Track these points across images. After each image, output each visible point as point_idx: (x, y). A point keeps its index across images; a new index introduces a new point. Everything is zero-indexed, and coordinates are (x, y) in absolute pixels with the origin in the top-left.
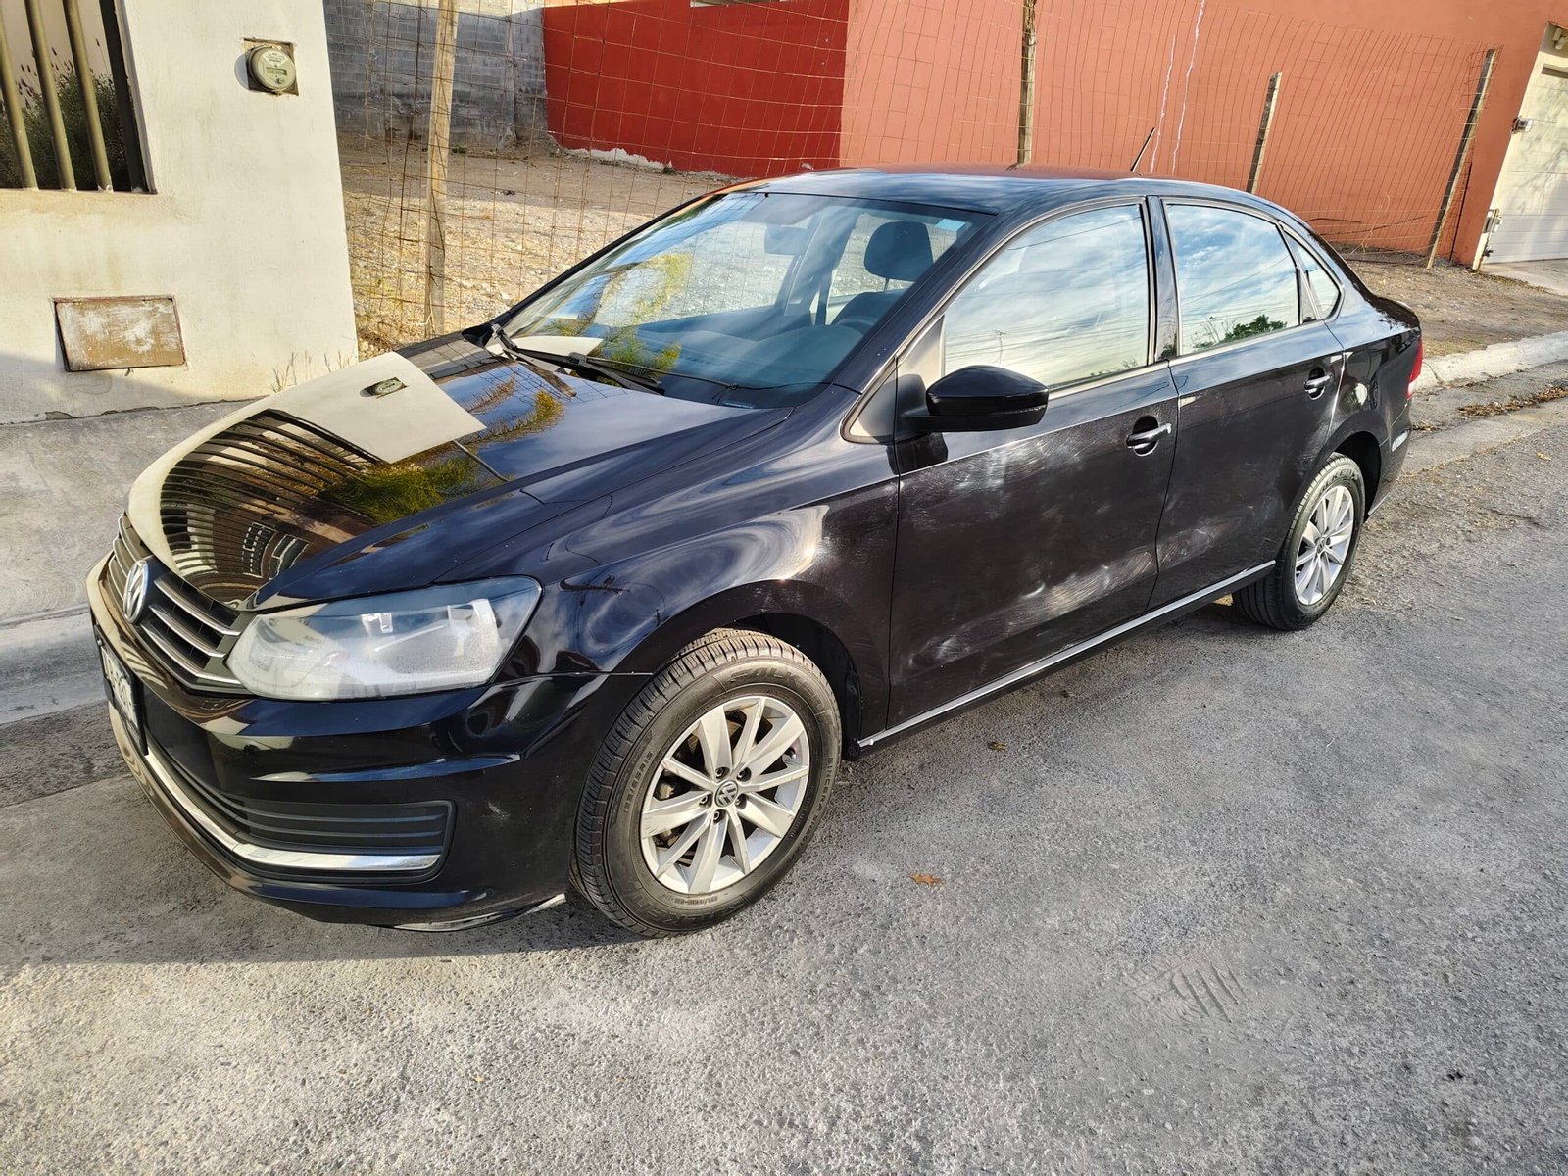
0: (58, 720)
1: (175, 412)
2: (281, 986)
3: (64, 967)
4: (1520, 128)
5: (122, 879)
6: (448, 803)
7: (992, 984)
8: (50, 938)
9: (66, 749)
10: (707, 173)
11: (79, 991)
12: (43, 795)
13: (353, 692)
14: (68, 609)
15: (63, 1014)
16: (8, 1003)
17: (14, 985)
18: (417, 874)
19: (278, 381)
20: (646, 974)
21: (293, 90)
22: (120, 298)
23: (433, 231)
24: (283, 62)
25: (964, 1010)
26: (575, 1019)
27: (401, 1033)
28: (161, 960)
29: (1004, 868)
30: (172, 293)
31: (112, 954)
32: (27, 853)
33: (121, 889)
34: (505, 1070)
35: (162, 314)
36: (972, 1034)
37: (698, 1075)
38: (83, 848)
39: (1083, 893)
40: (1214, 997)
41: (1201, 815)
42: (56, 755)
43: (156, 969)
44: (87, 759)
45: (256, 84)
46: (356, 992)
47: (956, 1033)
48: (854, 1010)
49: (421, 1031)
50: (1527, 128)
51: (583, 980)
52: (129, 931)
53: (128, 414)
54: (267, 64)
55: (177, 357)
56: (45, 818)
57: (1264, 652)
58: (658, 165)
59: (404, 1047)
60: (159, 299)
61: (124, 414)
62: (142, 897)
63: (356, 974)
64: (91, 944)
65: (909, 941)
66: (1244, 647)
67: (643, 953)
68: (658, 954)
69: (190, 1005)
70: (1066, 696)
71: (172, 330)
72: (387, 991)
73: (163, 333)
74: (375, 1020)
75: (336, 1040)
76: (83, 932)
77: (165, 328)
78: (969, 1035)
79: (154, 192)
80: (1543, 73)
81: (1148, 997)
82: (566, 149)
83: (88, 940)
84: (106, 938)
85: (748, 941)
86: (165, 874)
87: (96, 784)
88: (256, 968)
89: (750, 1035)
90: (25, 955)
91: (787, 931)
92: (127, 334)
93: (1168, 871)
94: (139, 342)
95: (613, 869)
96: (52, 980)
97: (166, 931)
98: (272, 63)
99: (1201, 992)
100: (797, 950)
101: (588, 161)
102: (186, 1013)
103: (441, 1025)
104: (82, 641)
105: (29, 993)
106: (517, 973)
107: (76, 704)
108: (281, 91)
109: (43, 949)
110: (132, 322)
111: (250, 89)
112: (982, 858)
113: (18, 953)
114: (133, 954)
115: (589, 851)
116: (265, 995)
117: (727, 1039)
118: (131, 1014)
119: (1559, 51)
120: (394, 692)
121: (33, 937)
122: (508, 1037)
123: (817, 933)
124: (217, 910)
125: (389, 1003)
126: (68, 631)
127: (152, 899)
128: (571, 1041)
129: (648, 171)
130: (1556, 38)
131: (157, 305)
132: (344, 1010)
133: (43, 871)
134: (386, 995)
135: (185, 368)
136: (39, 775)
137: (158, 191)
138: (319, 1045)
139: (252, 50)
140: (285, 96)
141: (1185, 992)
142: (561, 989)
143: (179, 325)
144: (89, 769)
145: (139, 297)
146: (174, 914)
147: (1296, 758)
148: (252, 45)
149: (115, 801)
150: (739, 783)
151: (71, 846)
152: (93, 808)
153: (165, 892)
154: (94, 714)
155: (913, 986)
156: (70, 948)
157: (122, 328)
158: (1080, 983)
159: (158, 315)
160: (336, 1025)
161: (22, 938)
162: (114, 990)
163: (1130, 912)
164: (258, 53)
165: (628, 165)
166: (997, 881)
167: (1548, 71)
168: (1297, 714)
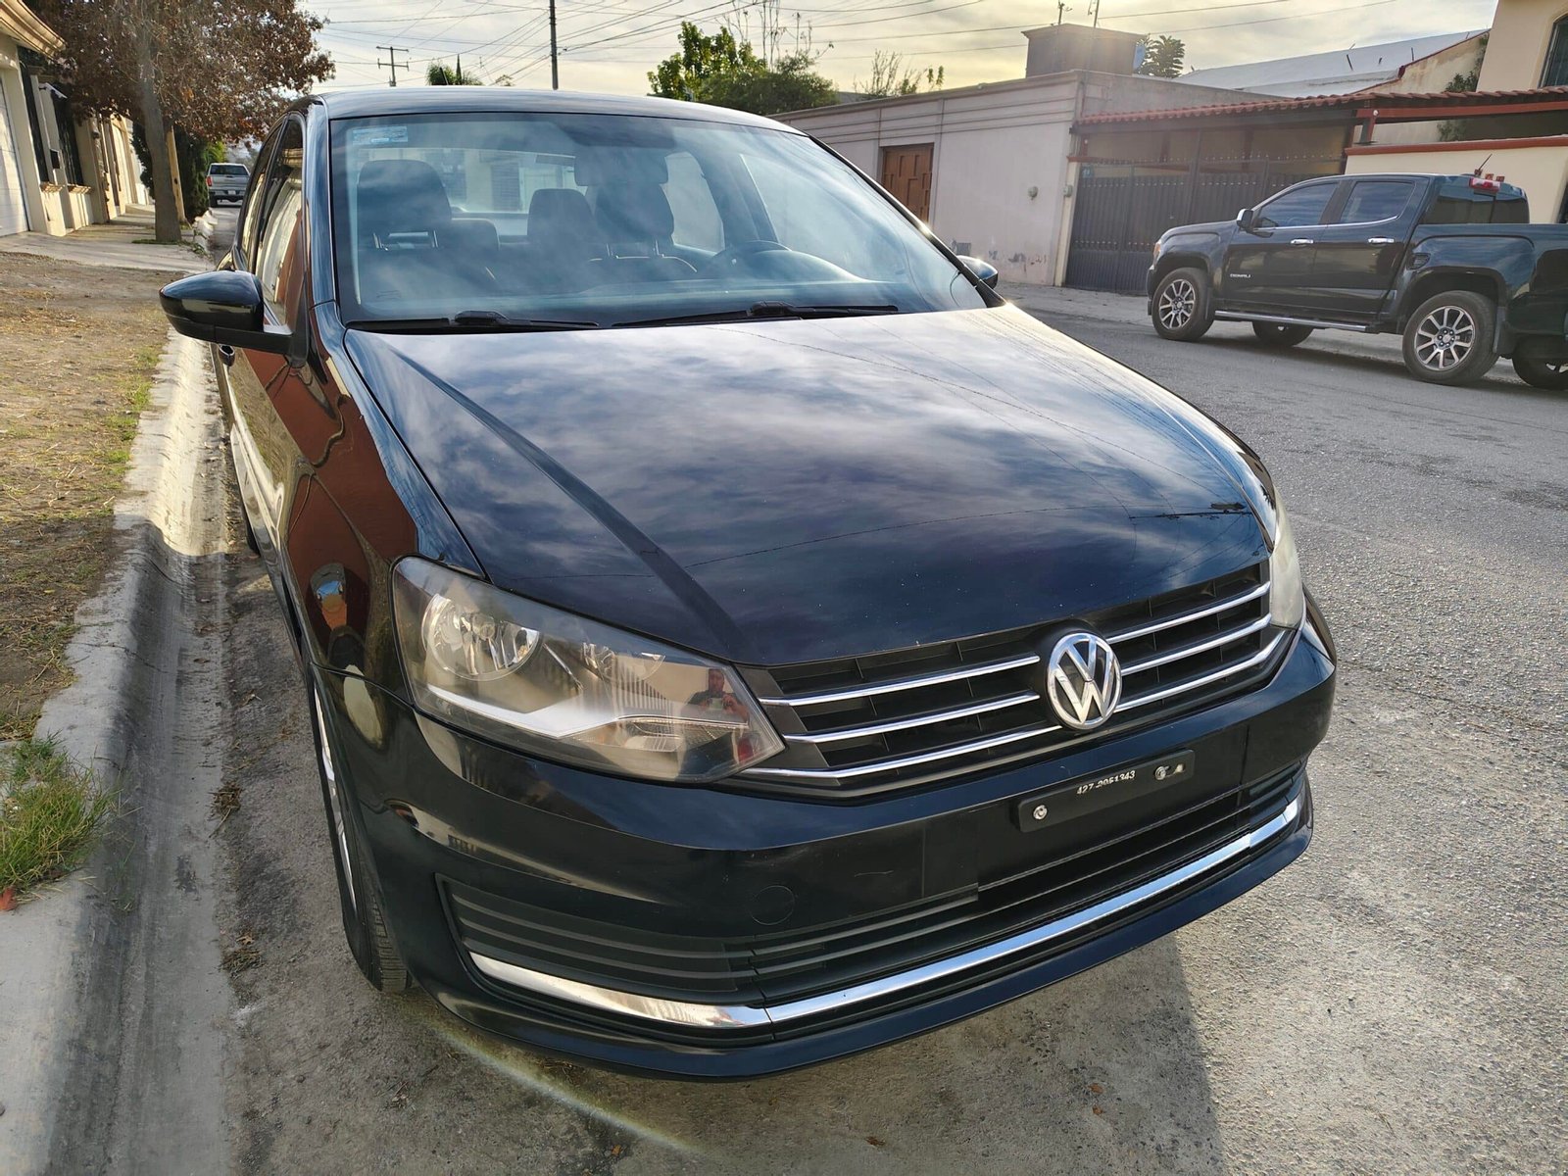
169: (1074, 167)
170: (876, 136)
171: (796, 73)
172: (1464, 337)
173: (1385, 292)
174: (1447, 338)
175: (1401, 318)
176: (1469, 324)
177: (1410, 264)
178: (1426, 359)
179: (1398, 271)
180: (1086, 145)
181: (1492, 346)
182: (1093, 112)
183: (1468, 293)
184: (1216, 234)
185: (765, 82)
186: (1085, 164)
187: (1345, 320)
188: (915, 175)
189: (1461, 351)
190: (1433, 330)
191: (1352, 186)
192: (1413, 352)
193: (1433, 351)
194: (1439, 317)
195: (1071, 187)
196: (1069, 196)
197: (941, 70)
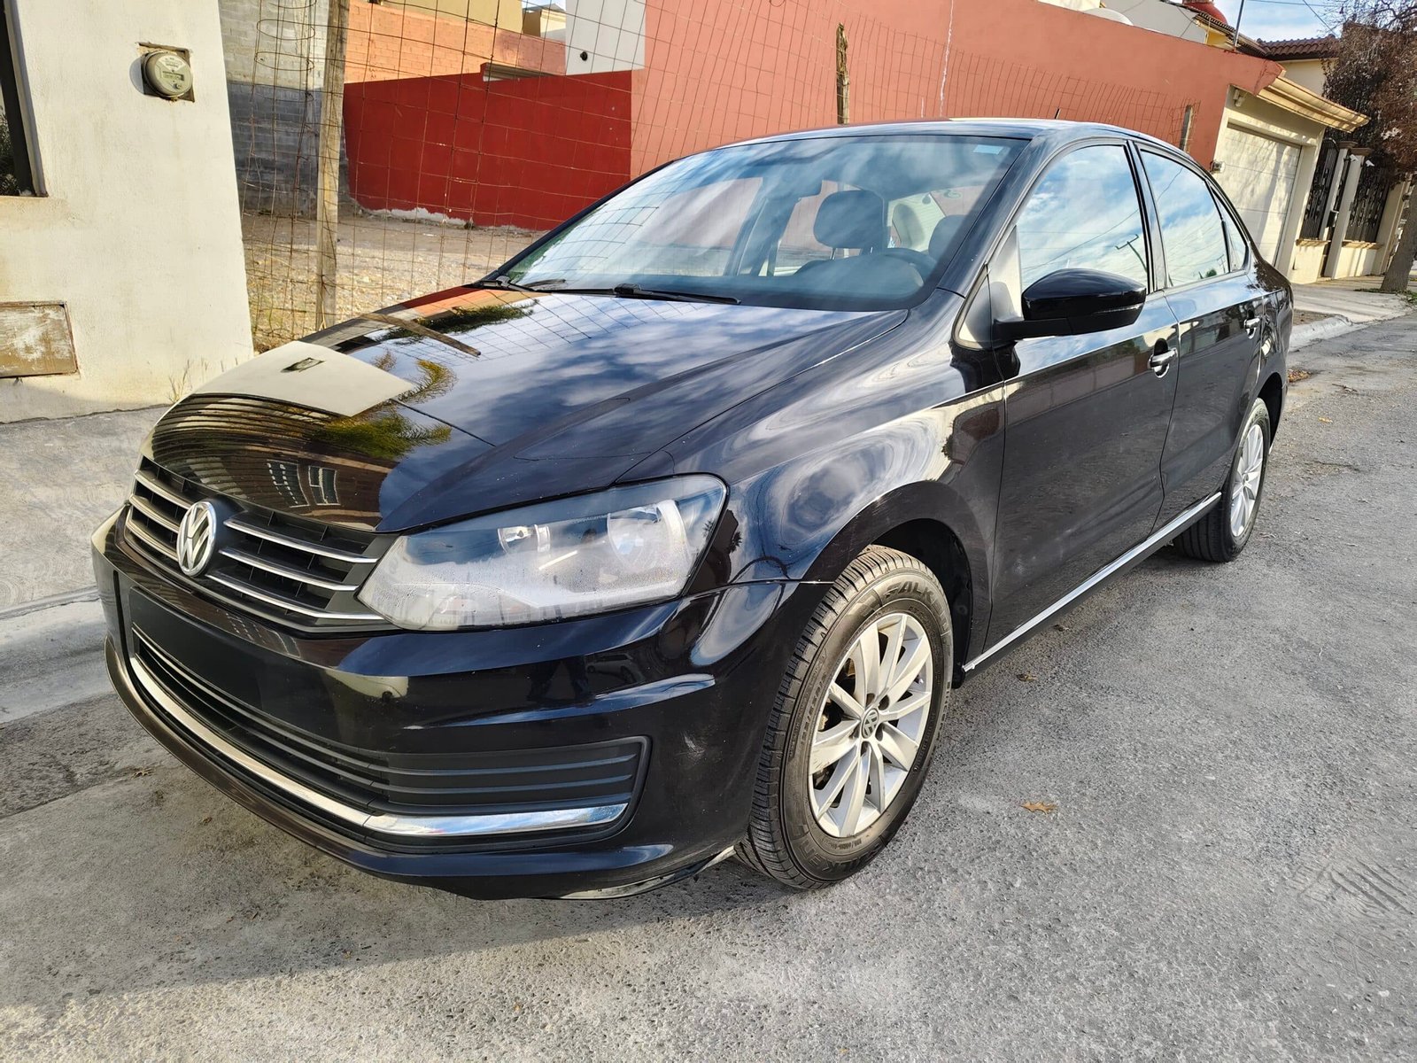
0: (15, 730)
1: (68, 423)
2: (399, 992)
3: (121, 999)
4: (1216, 170)
5: (157, 891)
6: (643, 739)
7: (1168, 903)
8: (91, 967)
9: (36, 758)
10: (506, 227)
11: (152, 1025)
12: (22, 809)
13: (529, 616)
14: (7, 610)
15: (140, 1055)
16: (63, 1050)
17: (63, 1027)
18: (598, 830)
19: (174, 390)
20: (809, 932)
21: (189, 96)
22: (7, 303)
23: (325, 241)
24: (180, 67)
25: (1157, 932)
26: (757, 989)
27: (566, 1028)
28: (243, 977)
29: (1109, 790)
30: (64, 299)
31: (175, 977)
32: (28, 873)
33: (161, 903)
34: (708, 1054)
35: (53, 320)
36: (1180, 955)
37: (924, 1035)
38: (97, 862)
39: (1198, 805)
40: (1381, 891)
41: (1255, 724)
42: (25, 765)
43: (238, 988)
44: (65, 767)
45: (151, 87)
46: (493, 987)
47: (1163, 957)
48: (1046, 946)
49: (589, 1022)
50: (1222, 169)
51: (744, 945)
52: (187, 948)
53: (16, 425)
54: (164, 67)
55: (70, 365)
56: (37, 833)
57: (1212, 581)
58: (460, 222)
59: (577, 1044)
60: (50, 305)
61: (12, 426)
62: (188, 909)
63: (484, 966)
64: (144, 968)
65: (1059, 869)
66: (1191, 578)
67: (794, 910)
68: (812, 909)
69: (297, 1026)
70: (1061, 629)
71: (64, 337)
72: (529, 981)
73: (54, 341)
74: (530, 1016)
75: (493, 1045)
76: (130, 956)
77: (55, 335)
78: (1177, 959)
79: (44, 194)
80: (1228, 127)
81: (1322, 898)
82: (369, 211)
83: (139, 965)
84: (160, 959)
85: (894, 886)
86: (207, 881)
87: (86, 792)
88: (361, 974)
89: (954, 985)
90: (64, 991)
91: (929, 872)
92: (15, 341)
93: (1260, 777)
94: (28, 349)
95: (788, 810)
96: (109, 1017)
97: (232, 944)
98: (170, 68)
99: (1367, 887)
100: (950, 892)
101: (391, 219)
102: (296, 1035)
103: (608, 1012)
104: (30, 643)
105: (86, 1035)
106: (668, 946)
107: (32, 712)
108: (175, 97)
109: (85, 981)
110: (21, 329)
111: (145, 94)
112: (1081, 782)
113: (54, 989)
114: (202, 974)
115: (765, 792)
116: (384, 1003)
117: (932, 992)
118: (228, 1044)
119: (1237, 108)
120: (576, 612)
121: (68, 968)
122: (692, 1018)
123: (960, 871)
124: (285, 913)
125: (538, 995)
126: (12, 633)
127: (202, 910)
128: (765, 1014)
129: (450, 226)
130: (1235, 97)
131: (47, 311)
132: (487, 1010)
133: (57, 891)
134: (530, 986)
135: (78, 377)
136: (11, 788)
137: (50, 194)
138: (475, 1053)
139: (147, 55)
140: (181, 101)
141: (1353, 889)
142: (724, 957)
143: (71, 333)
144: (70, 777)
145: (28, 303)
146: (237, 923)
147: (1299, 668)
148: (146, 50)
149: (119, 807)
150: (880, 711)
151: (82, 861)
152: (94, 817)
153: (215, 900)
154: (57, 720)
155: (1091, 915)
156: (121, 976)
157: (10, 334)
158: (1252, 892)
159: (48, 321)
160: (486, 1028)
161: (54, 971)
162: (196, 1019)
163: (1253, 819)
164: (153, 59)
165: (430, 223)
166: (1109, 803)
167: (1232, 125)
168: (1275, 630)
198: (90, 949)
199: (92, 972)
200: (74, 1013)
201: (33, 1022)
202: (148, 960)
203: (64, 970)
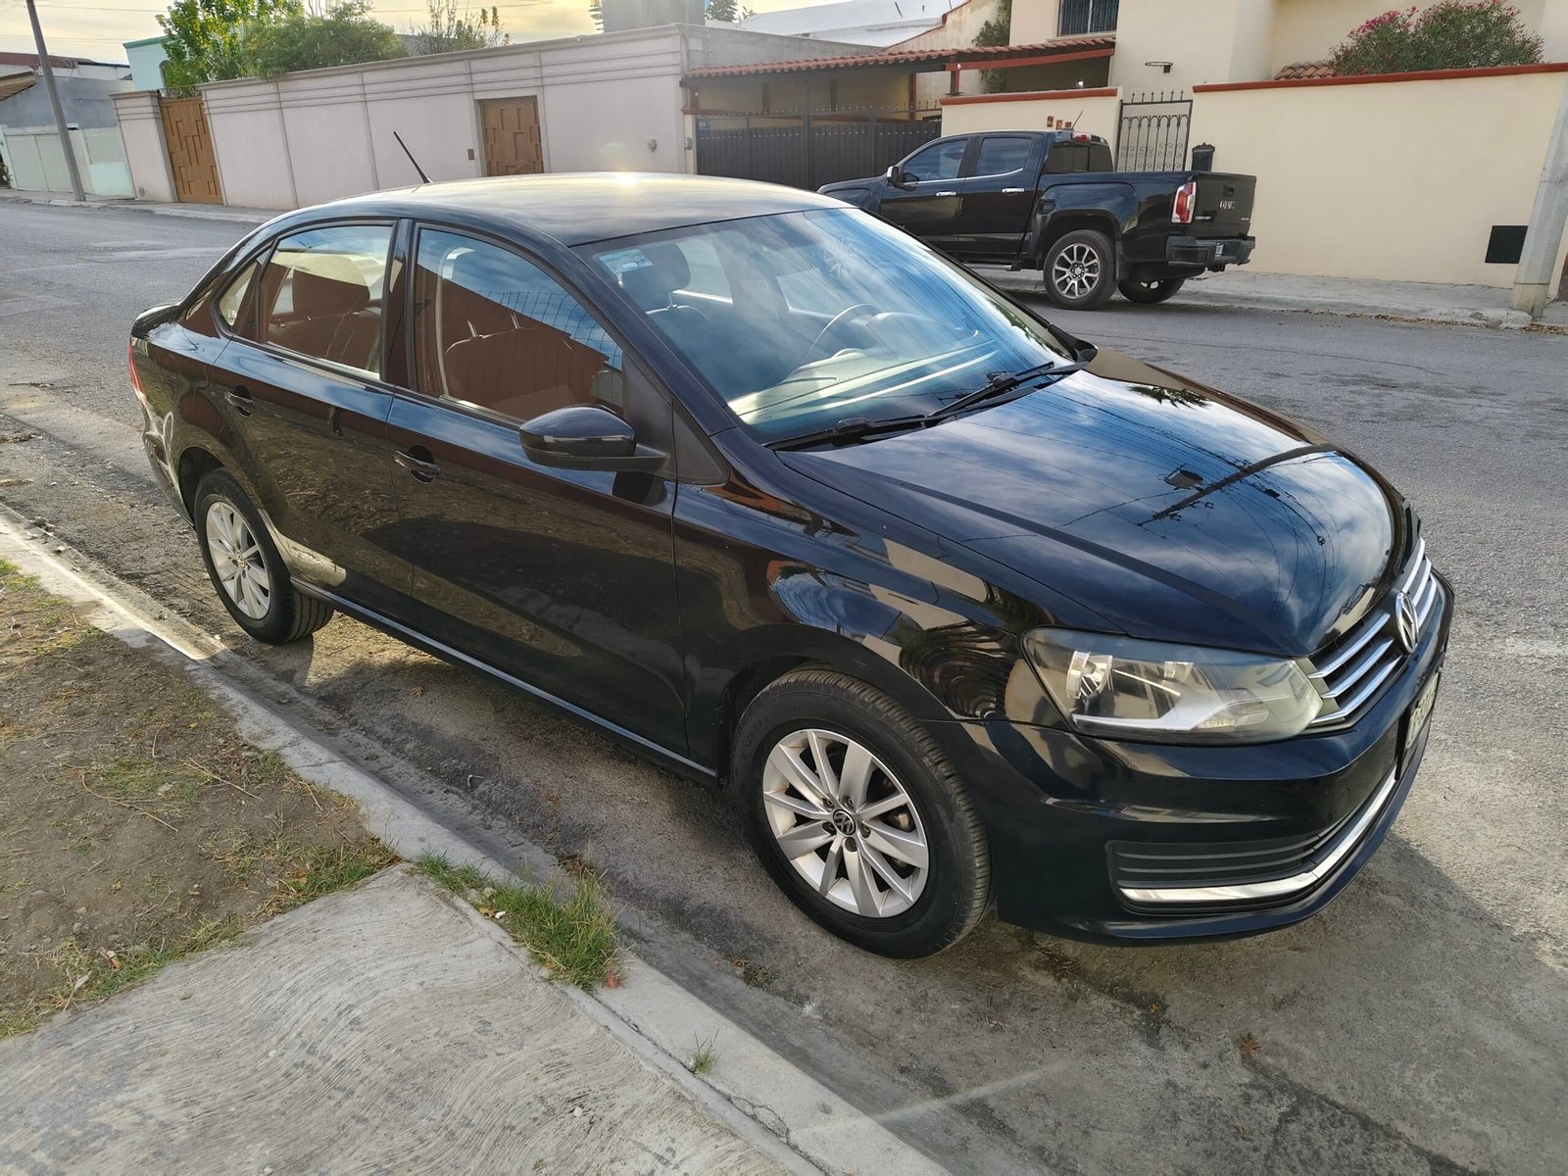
3: (1492, 911)
8: (1485, 941)
12: (1365, 1123)
16: (1546, 917)
17: (1534, 927)
28: (1427, 863)
31: (1455, 893)
38: (1399, 992)
52: (1428, 901)
64: (1461, 913)
76: (1459, 926)
83: (1460, 919)
84: (1448, 909)
90: (1512, 943)
96: (1508, 909)
105: (1528, 913)
109: (1497, 937)
113: (1516, 951)
114: (1441, 882)
121: (1497, 952)
127: (1389, 910)
146: (1386, 887)
151: (1406, 1003)
153: (1376, 907)
156: (1477, 923)
162: (1474, 869)
169: (689, 120)
170: (469, 89)
171: (353, 19)
172: (1091, 269)
173: (1022, 234)
174: (1078, 270)
175: (1039, 257)
176: (1095, 258)
177: (1041, 209)
178: (1064, 289)
179: (1030, 216)
180: (697, 98)
181: (1115, 274)
182: (699, 65)
183: (1091, 231)
184: (868, 189)
185: (319, 29)
186: (699, 117)
187: (992, 260)
188: (520, 128)
189: (1090, 280)
190: (1067, 265)
191: (980, 142)
192: (1053, 284)
193: (1067, 284)
194: (1070, 253)
195: (689, 139)
196: (689, 148)
197: (495, 10)
198: (1474, 948)
199: (1488, 939)
200: (1520, 929)
201: (1546, 946)
202: (1453, 916)
203: (1501, 953)
